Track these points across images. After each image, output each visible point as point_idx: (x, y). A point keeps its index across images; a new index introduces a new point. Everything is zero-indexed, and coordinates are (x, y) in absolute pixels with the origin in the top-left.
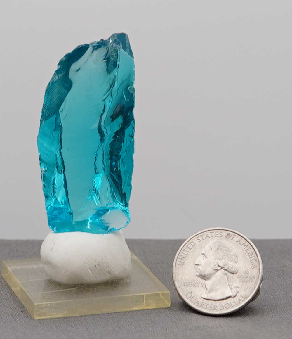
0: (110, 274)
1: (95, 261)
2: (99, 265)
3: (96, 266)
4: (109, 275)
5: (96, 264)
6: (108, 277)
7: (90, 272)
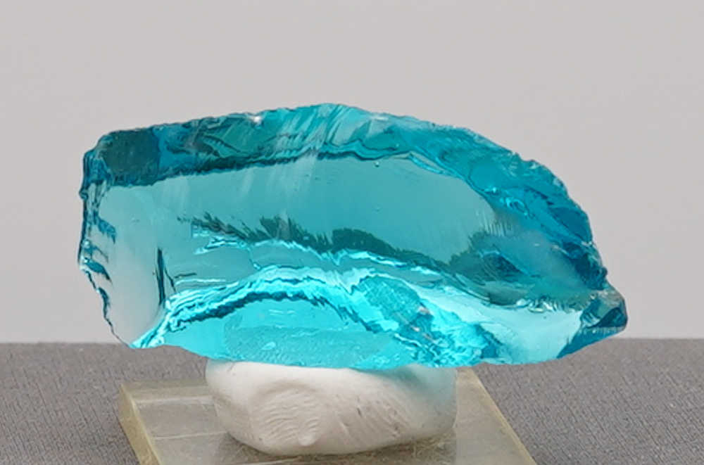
0: (396, 429)
1: (359, 400)
2: (369, 409)
3: (359, 412)
4: (395, 433)
5: (360, 408)
6: (393, 438)
7: (344, 427)
